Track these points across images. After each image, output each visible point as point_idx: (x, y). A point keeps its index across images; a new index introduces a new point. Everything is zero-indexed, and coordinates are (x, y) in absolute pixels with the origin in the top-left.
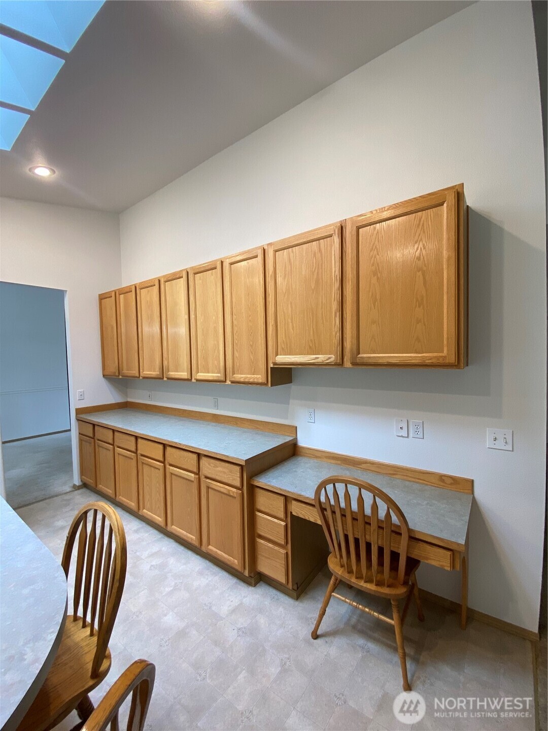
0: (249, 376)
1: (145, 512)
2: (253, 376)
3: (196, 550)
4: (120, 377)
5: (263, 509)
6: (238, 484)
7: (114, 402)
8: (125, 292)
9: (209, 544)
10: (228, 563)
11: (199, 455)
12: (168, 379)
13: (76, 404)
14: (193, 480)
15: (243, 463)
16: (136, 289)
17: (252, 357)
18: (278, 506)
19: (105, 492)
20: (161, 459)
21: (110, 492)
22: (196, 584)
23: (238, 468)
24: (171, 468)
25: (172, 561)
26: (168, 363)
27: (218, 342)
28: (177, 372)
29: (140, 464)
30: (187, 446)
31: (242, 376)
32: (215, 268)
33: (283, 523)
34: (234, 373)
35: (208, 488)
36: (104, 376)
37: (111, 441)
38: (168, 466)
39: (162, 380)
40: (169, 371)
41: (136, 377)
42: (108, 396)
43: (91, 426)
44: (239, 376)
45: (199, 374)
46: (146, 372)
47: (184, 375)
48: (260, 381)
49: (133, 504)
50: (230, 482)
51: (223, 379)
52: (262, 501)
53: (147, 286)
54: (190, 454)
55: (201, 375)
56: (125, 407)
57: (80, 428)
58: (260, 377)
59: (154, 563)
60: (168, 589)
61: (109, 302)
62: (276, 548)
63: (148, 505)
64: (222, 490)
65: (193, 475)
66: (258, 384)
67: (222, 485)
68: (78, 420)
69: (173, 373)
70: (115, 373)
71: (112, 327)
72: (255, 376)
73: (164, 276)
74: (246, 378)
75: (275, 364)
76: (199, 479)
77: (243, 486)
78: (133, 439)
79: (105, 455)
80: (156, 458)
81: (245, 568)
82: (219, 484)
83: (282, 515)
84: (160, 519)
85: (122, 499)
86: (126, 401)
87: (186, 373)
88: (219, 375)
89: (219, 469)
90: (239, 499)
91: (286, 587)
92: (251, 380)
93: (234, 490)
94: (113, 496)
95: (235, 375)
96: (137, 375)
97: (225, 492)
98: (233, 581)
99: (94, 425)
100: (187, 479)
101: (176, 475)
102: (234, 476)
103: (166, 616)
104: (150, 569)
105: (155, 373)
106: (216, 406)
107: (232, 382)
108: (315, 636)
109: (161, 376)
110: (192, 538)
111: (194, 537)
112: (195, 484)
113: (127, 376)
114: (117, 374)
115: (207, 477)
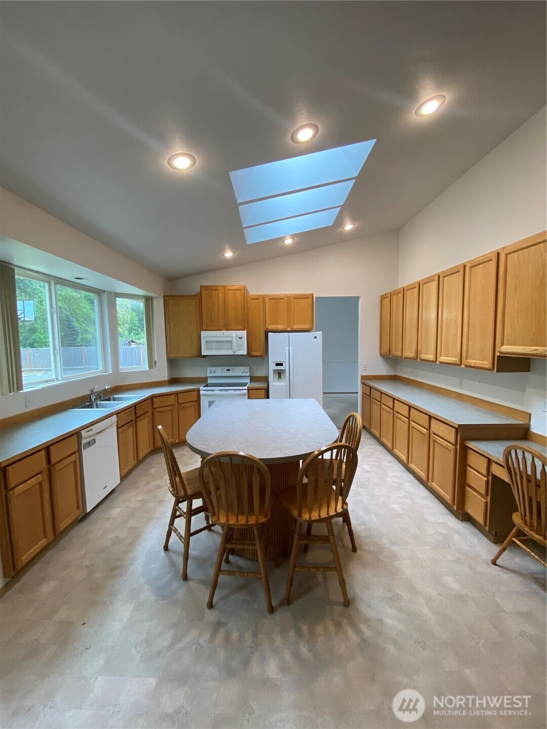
0: (478, 362)
1: (396, 451)
2: (482, 362)
3: (425, 484)
4: (390, 356)
5: (471, 465)
6: (453, 441)
7: (386, 374)
8: (396, 293)
9: (433, 481)
10: (443, 497)
11: (430, 417)
12: (421, 360)
13: (361, 372)
14: (425, 433)
15: (457, 427)
16: (404, 290)
17: (483, 347)
18: (482, 465)
19: (374, 433)
20: (407, 416)
21: (377, 433)
22: (417, 500)
23: (454, 430)
24: (413, 423)
25: (407, 484)
26: (421, 347)
27: (457, 333)
28: (427, 355)
29: (395, 417)
30: (422, 409)
31: (473, 361)
32: (459, 272)
33: (486, 479)
34: (467, 359)
35: (435, 441)
36: (380, 355)
37: (379, 400)
38: (411, 422)
39: (417, 360)
40: (421, 354)
41: (400, 357)
42: (383, 369)
43: (369, 388)
44: (471, 361)
45: (441, 358)
46: (406, 354)
47: (431, 357)
48: (487, 367)
49: (389, 444)
50: (447, 439)
51: (458, 362)
52: (473, 459)
53: (411, 288)
54: (425, 415)
55: (443, 359)
56: (394, 379)
57: (363, 388)
58: (487, 364)
59: (395, 480)
60: (399, 495)
61: (387, 301)
62: (479, 496)
63: (398, 447)
64: (443, 444)
65: (425, 430)
66: (485, 369)
67: (443, 440)
68: (362, 383)
69: (424, 356)
70: (387, 353)
71: (388, 320)
72: (484, 362)
73: (422, 280)
74: (476, 363)
75: (501, 353)
76: (430, 433)
77: (456, 443)
78: (392, 400)
79: (376, 409)
80: (404, 415)
81: (454, 504)
82: (441, 439)
83: (484, 472)
84: (404, 458)
85: (384, 440)
86: (395, 374)
87: (432, 356)
88: (456, 359)
89: (442, 428)
90: (453, 452)
91: (483, 529)
92: (480, 366)
93: (451, 445)
94: (379, 437)
95: (468, 361)
96: (400, 355)
97: (444, 445)
98: (445, 511)
99: (371, 388)
100: (422, 433)
101: (416, 429)
102: (451, 435)
103: (394, 504)
104: (392, 482)
105: (412, 355)
106: (461, 386)
107: (466, 366)
108: (494, 563)
109: (416, 357)
110: (423, 475)
111: (424, 474)
112: (427, 437)
113: (395, 356)
114: (388, 354)
115: (434, 434)
